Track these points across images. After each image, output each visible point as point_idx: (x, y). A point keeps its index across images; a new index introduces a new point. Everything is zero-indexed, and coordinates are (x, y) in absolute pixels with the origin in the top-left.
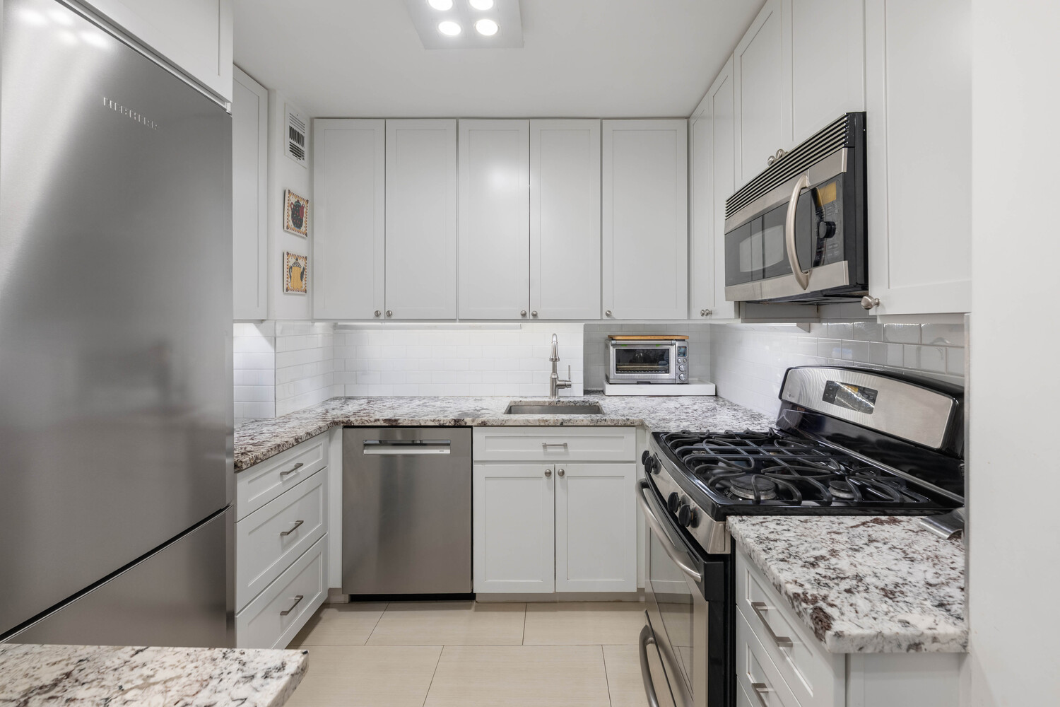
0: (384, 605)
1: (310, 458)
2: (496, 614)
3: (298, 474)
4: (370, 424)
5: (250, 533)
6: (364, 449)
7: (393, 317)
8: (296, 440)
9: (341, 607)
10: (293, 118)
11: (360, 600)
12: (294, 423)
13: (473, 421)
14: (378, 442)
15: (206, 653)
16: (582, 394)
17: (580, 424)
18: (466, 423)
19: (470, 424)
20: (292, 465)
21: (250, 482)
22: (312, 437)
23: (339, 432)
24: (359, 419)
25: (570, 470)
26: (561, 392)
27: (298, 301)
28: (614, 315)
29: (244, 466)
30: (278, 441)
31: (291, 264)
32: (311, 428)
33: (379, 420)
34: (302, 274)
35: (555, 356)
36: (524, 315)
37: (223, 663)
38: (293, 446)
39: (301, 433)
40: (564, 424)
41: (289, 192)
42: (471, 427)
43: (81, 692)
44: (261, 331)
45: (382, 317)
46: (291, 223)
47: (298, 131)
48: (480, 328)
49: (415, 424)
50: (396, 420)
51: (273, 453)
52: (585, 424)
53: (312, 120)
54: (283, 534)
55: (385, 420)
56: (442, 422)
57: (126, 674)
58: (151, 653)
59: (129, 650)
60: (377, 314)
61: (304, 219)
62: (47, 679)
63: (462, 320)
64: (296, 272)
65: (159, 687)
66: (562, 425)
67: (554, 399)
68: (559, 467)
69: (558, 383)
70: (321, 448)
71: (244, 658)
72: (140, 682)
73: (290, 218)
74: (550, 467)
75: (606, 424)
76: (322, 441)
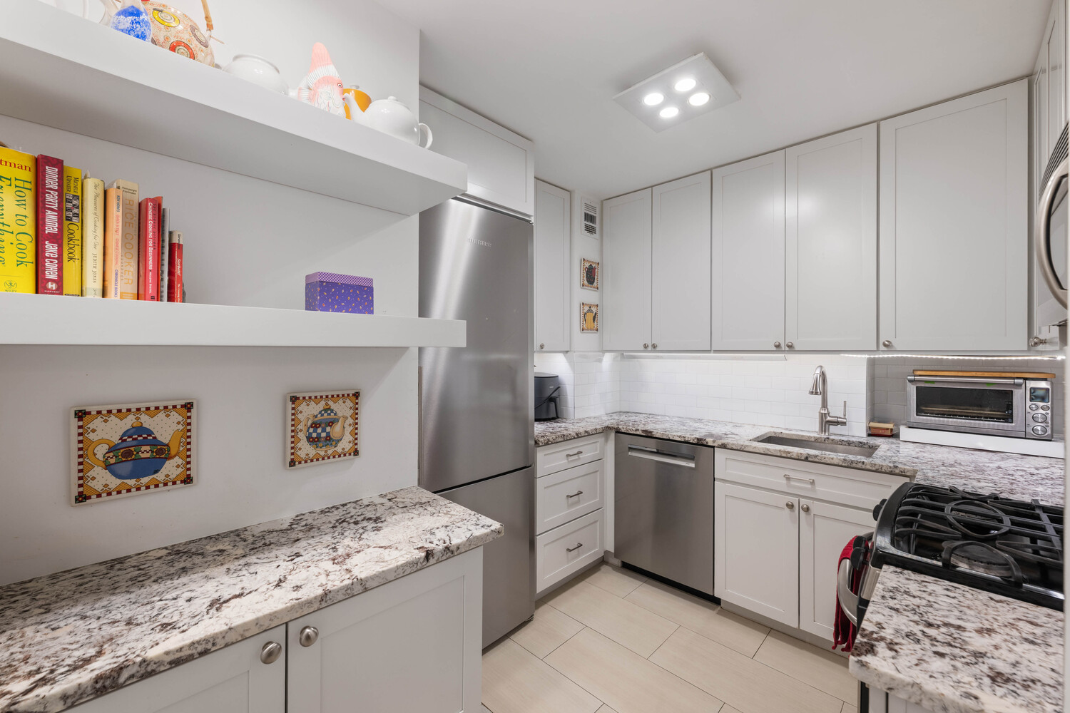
0: (646, 579)
1: (590, 450)
2: (737, 624)
3: (579, 459)
4: (632, 432)
5: (545, 488)
6: (629, 451)
7: (658, 349)
8: (577, 434)
9: (615, 568)
10: (587, 206)
11: (629, 568)
12: (583, 424)
13: (714, 442)
14: (655, 451)
15: (469, 511)
16: (864, 434)
17: (829, 462)
18: (707, 443)
19: (711, 445)
20: (575, 451)
21: (545, 455)
22: (589, 435)
23: (613, 435)
24: (625, 427)
25: (816, 508)
26: (833, 429)
27: (591, 337)
28: (897, 344)
29: (541, 444)
30: (565, 433)
31: (585, 311)
32: (590, 428)
33: (638, 430)
34: (594, 318)
35: (816, 389)
36: (778, 346)
37: (472, 517)
38: (575, 438)
39: (582, 430)
40: (810, 459)
41: (584, 260)
42: (713, 447)
43: (429, 508)
44: (567, 359)
45: (650, 348)
46: (586, 282)
47: (591, 213)
48: (741, 359)
49: (665, 437)
50: (651, 432)
51: (560, 440)
52: (835, 463)
53: (602, 202)
54: (568, 496)
55: (643, 431)
56: (686, 439)
57: (443, 508)
58: (454, 505)
59: (448, 501)
60: (646, 346)
61: (596, 277)
62: (423, 501)
63: (716, 351)
64: (590, 316)
65: (449, 516)
66: (806, 459)
67: (823, 436)
68: (804, 502)
69: (829, 418)
70: (598, 444)
71: (480, 518)
72: (445, 512)
73: (585, 278)
74: (794, 500)
75: (864, 467)
76: (600, 440)
